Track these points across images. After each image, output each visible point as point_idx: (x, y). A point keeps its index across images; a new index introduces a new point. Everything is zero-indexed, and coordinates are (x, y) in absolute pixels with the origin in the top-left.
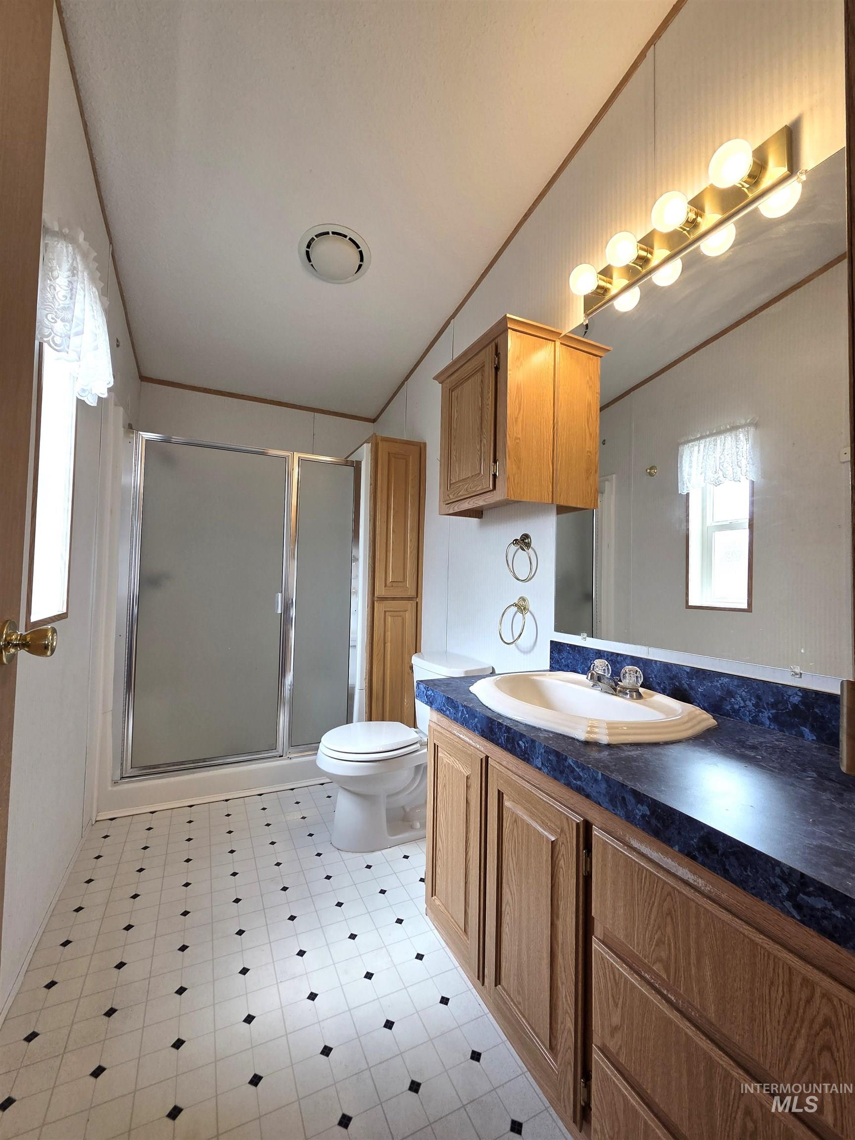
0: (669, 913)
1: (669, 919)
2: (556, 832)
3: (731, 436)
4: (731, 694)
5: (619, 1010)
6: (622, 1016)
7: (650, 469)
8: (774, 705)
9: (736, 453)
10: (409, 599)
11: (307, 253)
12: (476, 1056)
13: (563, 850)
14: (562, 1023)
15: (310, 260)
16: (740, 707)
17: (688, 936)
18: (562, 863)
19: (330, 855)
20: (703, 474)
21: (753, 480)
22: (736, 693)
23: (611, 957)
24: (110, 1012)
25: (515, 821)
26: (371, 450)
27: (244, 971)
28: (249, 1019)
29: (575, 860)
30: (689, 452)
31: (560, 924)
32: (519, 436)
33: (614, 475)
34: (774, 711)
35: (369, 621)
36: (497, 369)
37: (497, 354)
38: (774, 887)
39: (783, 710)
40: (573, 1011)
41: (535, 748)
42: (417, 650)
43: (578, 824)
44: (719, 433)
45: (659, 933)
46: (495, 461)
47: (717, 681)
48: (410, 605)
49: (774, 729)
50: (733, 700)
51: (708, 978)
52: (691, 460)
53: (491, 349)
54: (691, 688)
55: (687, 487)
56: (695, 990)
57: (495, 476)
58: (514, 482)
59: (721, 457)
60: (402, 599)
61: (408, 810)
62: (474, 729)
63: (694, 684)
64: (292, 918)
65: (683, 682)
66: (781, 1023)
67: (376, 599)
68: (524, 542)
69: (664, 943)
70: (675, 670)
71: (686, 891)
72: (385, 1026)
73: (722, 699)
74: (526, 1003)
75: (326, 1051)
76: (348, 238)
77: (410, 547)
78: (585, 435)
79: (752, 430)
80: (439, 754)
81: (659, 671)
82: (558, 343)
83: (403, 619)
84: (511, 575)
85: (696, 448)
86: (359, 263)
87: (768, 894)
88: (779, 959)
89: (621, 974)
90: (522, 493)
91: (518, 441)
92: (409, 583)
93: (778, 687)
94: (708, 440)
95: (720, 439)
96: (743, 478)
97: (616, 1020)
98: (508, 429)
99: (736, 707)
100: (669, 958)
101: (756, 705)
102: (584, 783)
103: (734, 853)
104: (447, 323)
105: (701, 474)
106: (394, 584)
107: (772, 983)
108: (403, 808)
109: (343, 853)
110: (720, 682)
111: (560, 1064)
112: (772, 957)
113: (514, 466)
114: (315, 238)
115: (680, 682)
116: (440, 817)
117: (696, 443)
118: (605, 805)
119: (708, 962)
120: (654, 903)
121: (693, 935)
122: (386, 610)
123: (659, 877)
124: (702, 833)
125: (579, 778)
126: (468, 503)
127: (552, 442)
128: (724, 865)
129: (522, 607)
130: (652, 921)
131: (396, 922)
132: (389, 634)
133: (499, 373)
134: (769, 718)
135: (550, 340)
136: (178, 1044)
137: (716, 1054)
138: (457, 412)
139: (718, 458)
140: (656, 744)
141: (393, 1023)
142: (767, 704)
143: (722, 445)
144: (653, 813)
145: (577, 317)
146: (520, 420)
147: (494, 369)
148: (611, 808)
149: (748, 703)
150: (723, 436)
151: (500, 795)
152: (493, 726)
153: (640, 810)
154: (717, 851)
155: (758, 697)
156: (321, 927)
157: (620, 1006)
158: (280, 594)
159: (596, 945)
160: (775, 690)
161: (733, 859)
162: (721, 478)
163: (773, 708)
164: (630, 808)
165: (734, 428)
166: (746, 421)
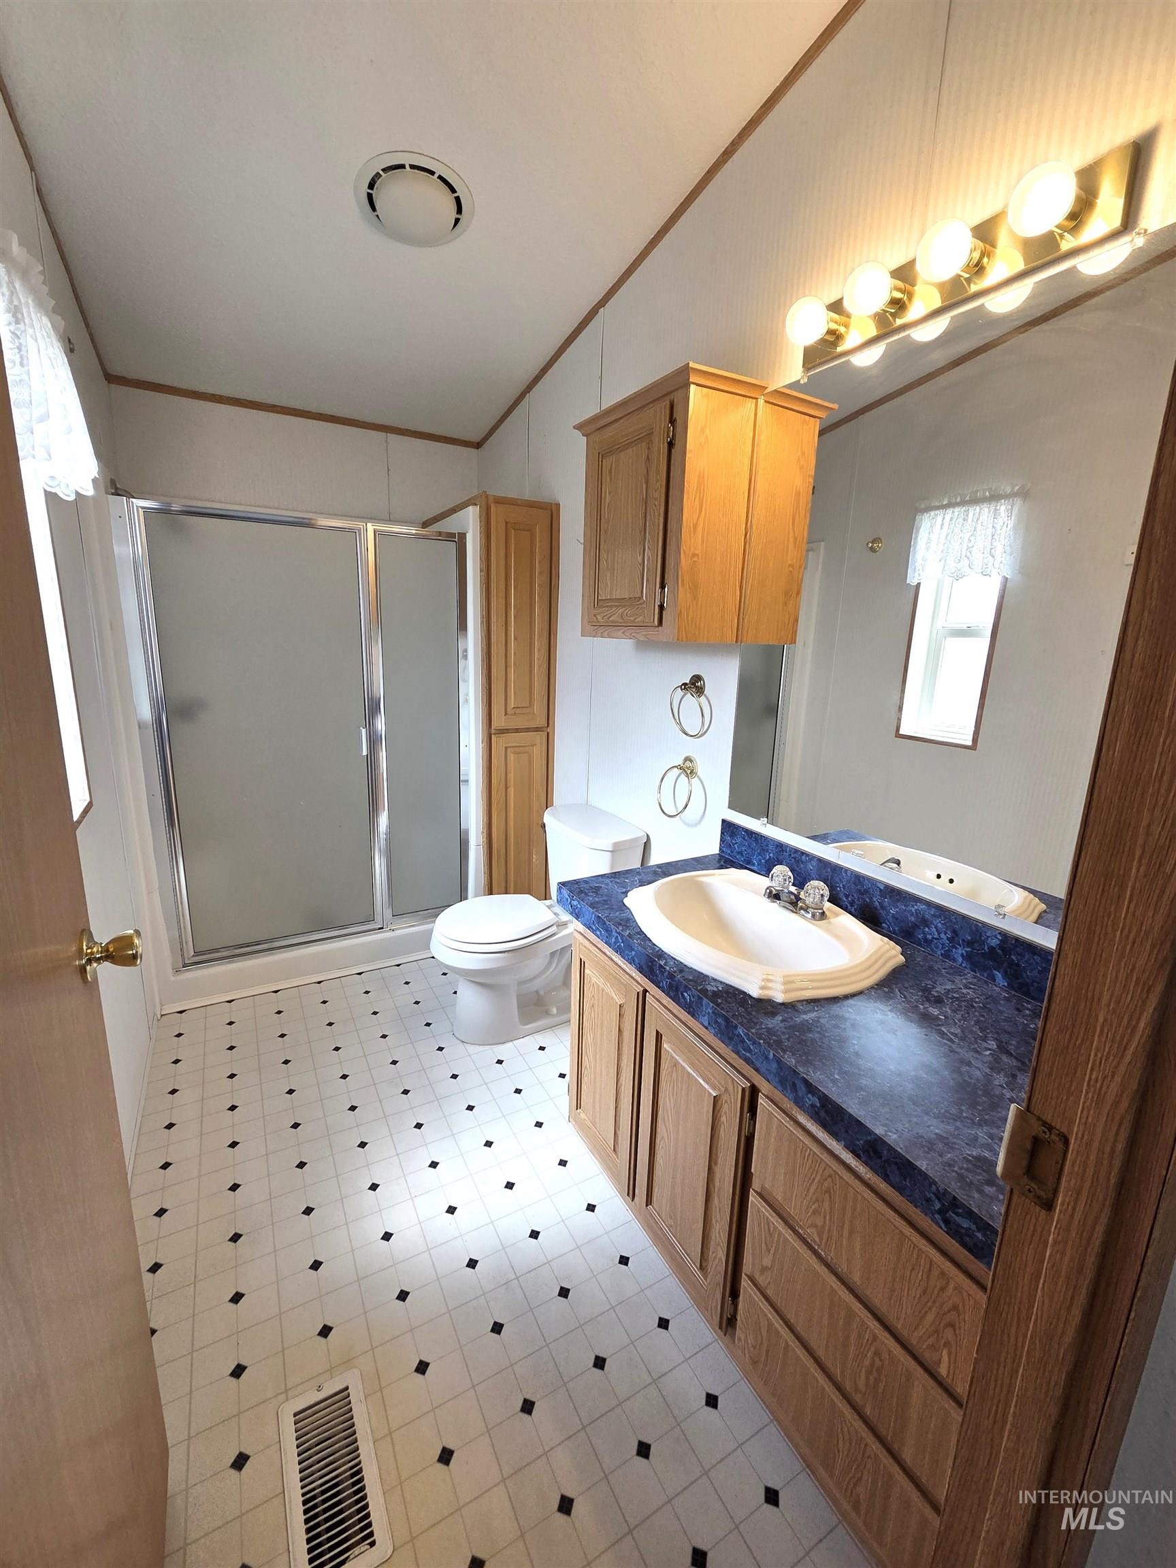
0: (828, 1191)
1: (827, 1195)
2: (720, 1090)
3: (989, 508)
4: (925, 922)
5: (771, 1256)
6: (773, 1261)
7: (873, 542)
8: (969, 944)
9: (991, 536)
10: (537, 729)
11: (370, 197)
12: (624, 1260)
13: (725, 1108)
14: (713, 1252)
15: (374, 209)
16: (933, 938)
17: (844, 1214)
18: (724, 1119)
19: (454, 1050)
20: (943, 562)
21: (1007, 576)
22: (932, 923)
23: (768, 1211)
24: (236, 1238)
25: (675, 1065)
26: (480, 517)
27: (374, 1187)
28: (387, 1236)
29: (738, 1120)
30: (929, 524)
31: (717, 1170)
32: (697, 552)
33: (822, 543)
34: (969, 949)
35: (485, 760)
36: (671, 445)
37: (672, 421)
38: (928, 1200)
39: (979, 950)
40: (726, 1245)
41: (702, 1005)
42: (548, 803)
43: (743, 1089)
44: (975, 501)
45: (816, 1205)
46: (663, 587)
47: (913, 906)
48: (539, 738)
49: (966, 967)
50: (927, 929)
51: (857, 1250)
52: (929, 538)
53: (662, 409)
54: (883, 907)
55: (919, 575)
56: (844, 1257)
57: (661, 607)
58: (687, 619)
59: (971, 538)
60: (528, 730)
61: (542, 993)
62: (631, 961)
63: (886, 904)
64: (419, 1126)
65: (875, 899)
66: (916, 1299)
67: (493, 731)
68: (695, 686)
69: (820, 1214)
70: (867, 885)
71: (847, 1176)
72: (531, 1236)
73: (915, 926)
74: (678, 1228)
75: (472, 1264)
76: (436, 175)
77: (538, 659)
78: (788, 540)
79: (1018, 502)
80: (586, 971)
81: (849, 881)
82: (761, 402)
83: (530, 756)
84: (677, 728)
85: (939, 518)
86: (454, 215)
87: (922, 1204)
88: (923, 1252)
89: (775, 1228)
90: (697, 633)
91: (695, 559)
92: (539, 708)
93: (978, 925)
94: (957, 509)
95: (974, 511)
96: (994, 573)
97: (767, 1262)
98: (683, 543)
99: (929, 937)
100: (823, 1226)
101: (951, 940)
102: (754, 1057)
103: (896, 1163)
104: (593, 313)
105: (940, 561)
106: (518, 711)
107: (913, 1269)
108: (537, 992)
109: (468, 1046)
110: (916, 907)
111: (709, 1284)
112: (916, 1249)
113: (688, 595)
114: (381, 173)
115: (871, 899)
116: (587, 1038)
117: (940, 513)
118: (775, 1084)
119: (859, 1239)
120: (814, 1179)
121: (848, 1214)
122: (507, 745)
123: (821, 1159)
124: (869, 1138)
125: (750, 1051)
126: (623, 633)
127: (741, 557)
128: (885, 1171)
129: (688, 768)
130: (811, 1194)
131: (536, 1126)
132: (511, 776)
133: (673, 450)
134: (962, 955)
135: (749, 397)
136: (316, 1265)
137: (857, 1306)
138: (609, 493)
139: (966, 540)
140: (835, 1000)
141: (538, 1233)
142: (963, 940)
143: (975, 520)
144: (823, 1106)
145: (792, 371)
146: (700, 529)
147: (666, 444)
148: (780, 1088)
149: (942, 935)
150: (978, 508)
151: (659, 1036)
152: (654, 967)
153: (810, 1100)
154: (880, 1157)
155: (955, 932)
156: (453, 1135)
157: (772, 1252)
158: (364, 731)
159: (753, 1198)
160: (974, 928)
161: (894, 1167)
162: (966, 569)
163: (968, 946)
164: (800, 1094)
165: (995, 498)
166: (1013, 488)
